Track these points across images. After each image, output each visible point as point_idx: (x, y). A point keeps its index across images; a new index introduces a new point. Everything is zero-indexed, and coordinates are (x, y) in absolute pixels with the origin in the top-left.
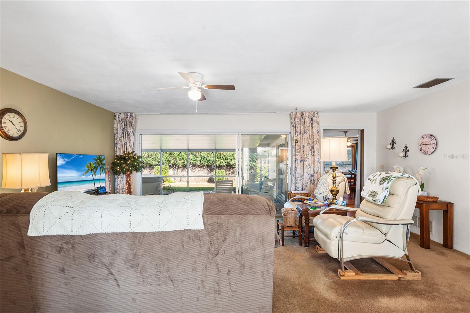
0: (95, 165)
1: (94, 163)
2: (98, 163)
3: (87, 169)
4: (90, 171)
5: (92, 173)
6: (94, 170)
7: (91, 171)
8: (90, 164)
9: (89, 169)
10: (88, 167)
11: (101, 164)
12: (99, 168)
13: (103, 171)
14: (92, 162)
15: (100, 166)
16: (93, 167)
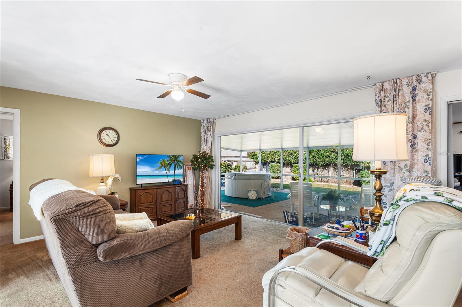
0: (169, 162)
1: (168, 160)
2: (172, 160)
3: (161, 165)
4: (163, 167)
5: (165, 169)
6: (167, 166)
7: (165, 167)
8: (164, 161)
9: (163, 165)
10: (161, 163)
11: (176, 161)
12: (173, 165)
13: (178, 167)
14: (165, 160)
15: (175, 163)
16: (167, 164)
